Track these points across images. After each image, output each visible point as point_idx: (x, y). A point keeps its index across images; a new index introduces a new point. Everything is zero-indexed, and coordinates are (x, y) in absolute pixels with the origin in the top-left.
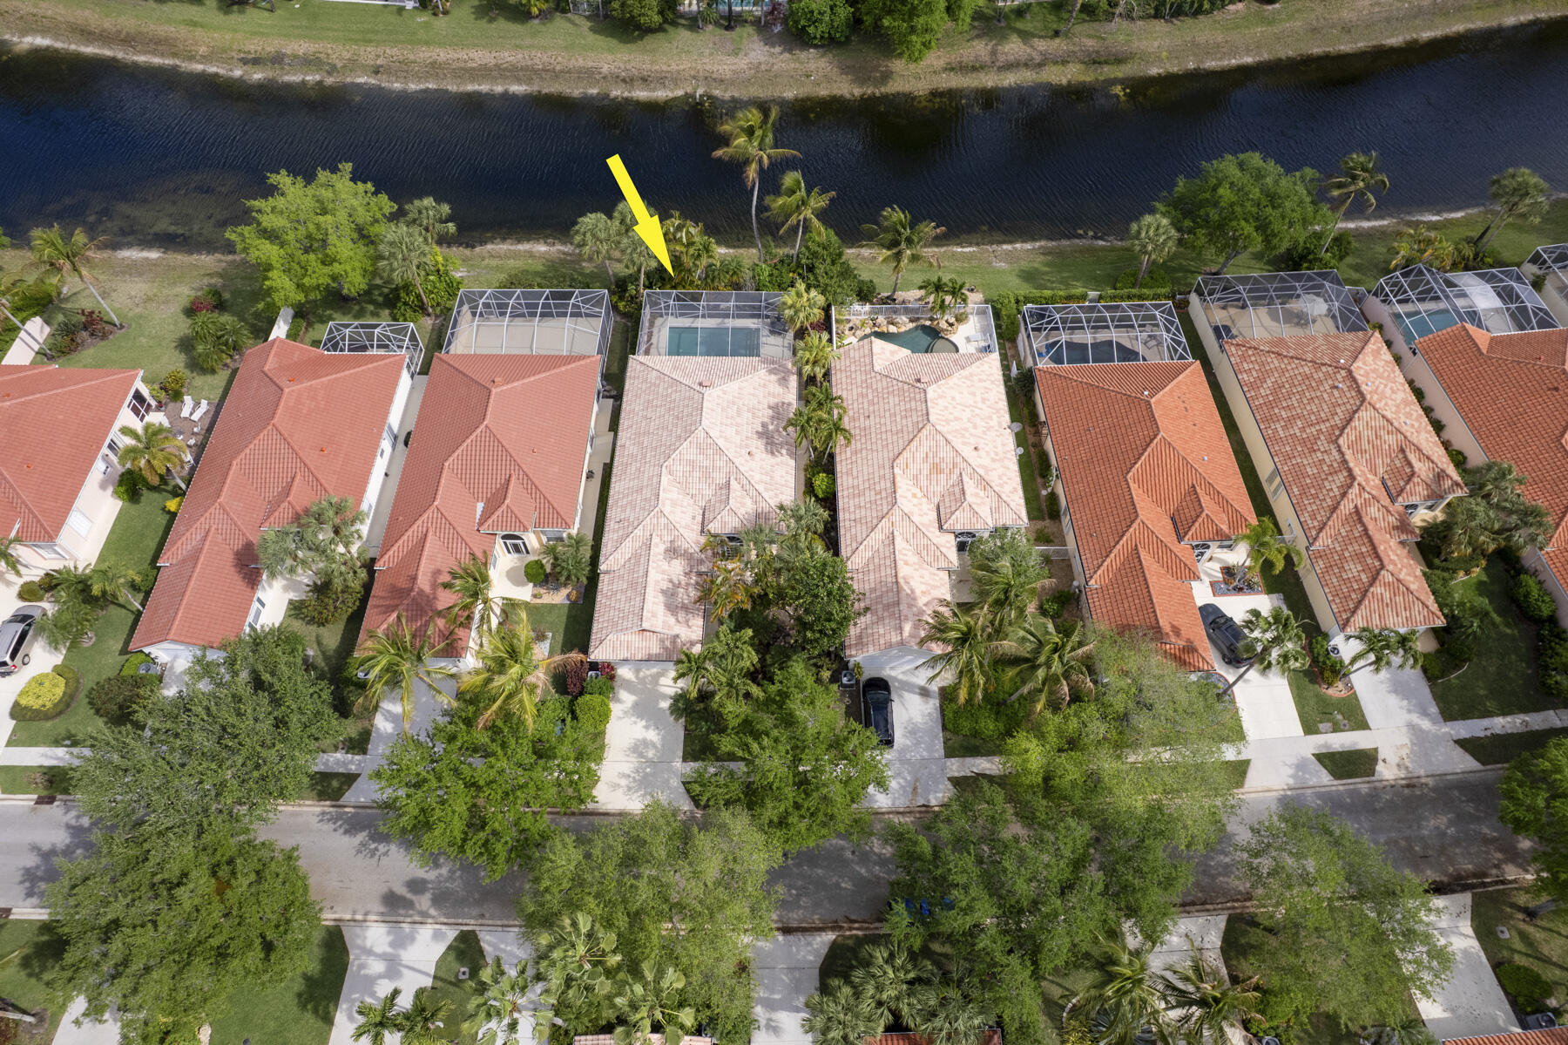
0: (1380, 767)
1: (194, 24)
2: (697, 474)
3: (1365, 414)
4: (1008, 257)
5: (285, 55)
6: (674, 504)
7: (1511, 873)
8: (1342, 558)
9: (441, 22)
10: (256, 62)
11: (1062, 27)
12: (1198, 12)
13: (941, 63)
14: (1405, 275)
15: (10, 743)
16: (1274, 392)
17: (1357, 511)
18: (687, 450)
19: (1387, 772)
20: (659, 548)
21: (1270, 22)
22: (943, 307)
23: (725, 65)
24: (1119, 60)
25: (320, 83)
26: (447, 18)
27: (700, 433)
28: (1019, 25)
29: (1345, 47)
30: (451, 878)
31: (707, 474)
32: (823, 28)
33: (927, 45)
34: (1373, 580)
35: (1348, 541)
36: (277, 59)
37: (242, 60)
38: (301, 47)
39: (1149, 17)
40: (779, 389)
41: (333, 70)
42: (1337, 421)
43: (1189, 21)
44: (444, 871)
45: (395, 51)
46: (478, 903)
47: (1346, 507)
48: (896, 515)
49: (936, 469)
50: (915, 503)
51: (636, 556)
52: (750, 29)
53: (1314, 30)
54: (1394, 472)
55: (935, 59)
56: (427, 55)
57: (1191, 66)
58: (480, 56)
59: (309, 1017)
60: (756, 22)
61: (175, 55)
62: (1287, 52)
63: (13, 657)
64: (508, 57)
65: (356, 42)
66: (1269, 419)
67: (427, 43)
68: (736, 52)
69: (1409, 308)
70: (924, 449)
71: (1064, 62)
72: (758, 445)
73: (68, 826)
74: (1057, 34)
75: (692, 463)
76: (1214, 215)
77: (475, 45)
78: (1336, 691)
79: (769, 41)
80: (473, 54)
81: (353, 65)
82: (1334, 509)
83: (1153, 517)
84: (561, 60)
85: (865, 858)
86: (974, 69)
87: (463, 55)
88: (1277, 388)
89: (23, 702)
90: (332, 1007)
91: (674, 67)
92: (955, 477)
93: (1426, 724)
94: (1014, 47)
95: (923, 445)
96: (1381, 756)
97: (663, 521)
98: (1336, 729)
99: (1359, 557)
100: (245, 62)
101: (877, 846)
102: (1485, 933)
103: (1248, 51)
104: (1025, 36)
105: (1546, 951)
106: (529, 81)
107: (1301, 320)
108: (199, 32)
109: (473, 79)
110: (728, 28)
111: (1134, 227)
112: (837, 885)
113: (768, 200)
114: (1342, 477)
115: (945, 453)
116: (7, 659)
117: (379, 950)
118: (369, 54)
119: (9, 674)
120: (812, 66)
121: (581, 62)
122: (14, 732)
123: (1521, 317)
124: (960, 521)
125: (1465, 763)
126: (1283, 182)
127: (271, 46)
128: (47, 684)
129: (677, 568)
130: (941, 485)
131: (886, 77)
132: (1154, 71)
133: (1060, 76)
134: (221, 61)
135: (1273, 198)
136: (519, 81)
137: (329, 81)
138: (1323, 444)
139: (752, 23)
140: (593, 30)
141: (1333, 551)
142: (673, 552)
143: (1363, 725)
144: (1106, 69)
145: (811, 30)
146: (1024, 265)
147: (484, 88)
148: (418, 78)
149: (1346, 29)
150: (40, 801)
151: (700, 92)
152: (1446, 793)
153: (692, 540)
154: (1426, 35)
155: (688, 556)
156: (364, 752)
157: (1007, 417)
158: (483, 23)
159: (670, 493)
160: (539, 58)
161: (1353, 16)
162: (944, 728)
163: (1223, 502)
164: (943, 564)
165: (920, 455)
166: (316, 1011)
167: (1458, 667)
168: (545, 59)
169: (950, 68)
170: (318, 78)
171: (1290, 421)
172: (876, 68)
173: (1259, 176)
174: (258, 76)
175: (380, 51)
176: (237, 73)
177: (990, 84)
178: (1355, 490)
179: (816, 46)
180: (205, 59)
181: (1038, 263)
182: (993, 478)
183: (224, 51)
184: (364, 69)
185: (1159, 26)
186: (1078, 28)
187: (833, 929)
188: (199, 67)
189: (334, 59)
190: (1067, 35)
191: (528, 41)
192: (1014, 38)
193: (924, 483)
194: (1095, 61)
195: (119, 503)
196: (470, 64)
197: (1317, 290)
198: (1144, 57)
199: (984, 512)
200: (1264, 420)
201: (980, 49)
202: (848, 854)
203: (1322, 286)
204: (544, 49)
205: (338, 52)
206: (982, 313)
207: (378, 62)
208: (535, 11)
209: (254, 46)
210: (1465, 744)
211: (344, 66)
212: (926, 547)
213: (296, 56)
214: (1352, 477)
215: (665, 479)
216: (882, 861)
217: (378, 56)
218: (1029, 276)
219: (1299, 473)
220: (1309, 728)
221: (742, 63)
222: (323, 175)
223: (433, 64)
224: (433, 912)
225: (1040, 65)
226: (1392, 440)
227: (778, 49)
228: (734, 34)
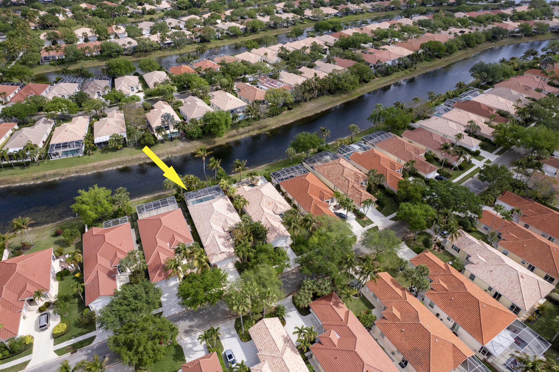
0: (379, 228)
1: (13, 174)
2: (218, 220)
3: (345, 169)
4: (260, 168)
5: (46, 175)
6: (216, 227)
7: (409, 236)
8: (354, 195)
9: (92, 157)
10: (37, 179)
11: (250, 123)
12: (278, 114)
13: (226, 137)
14: (341, 147)
15: (54, 345)
16: (327, 172)
17: (353, 186)
18: (213, 216)
19: (380, 228)
20: (216, 237)
21: (293, 113)
22: (253, 179)
23: (174, 149)
24: (266, 127)
25: (60, 179)
26: (93, 155)
27: (215, 212)
28: (240, 125)
29: (310, 115)
30: (199, 322)
31: (220, 220)
32: (197, 135)
33: (223, 133)
34: (361, 196)
35: (354, 191)
36: (44, 176)
37: (32, 179)
38: (52, 172)
39: (268, 117)
40: (226, 201)
41: (63, 175)
42: (341, 172)
43: (276, 117)
44: (196, 321)
45: (81, 166)
46: (208, 323)
47: (350, 186)
48: (265, 214)
49: (269, 204)
50: (268, 211)
51: (212, 240)
52: (177, 140)
53: (302, 113)
54: (356, 178)
55: (225, 136)
56: (91, 165)
57: (281, 125)
58: (106, 162)
59: (179, 362)
60: (178, 138)
61: (8, 184)
62: (299, 118)
63: (47, 323)
64: (114, 160)
65: (68, 167)
66: (329, 177)
67: (90, 162)
68: (176, 145)
69: (347, 153)
70: (265, 200)
71: (254, 130)
72: (228, 212)
73: (85, 355)
74: (249, 125)
75: (216, 219)
76: (301, 145)
77: (104, 160)
78: (365, 219)
79: (183, 141)
80: (104, 162)
81: (69, 172)
82: (348, 187)
83: (316, 198)
84: (130, 158)
85: (291, 280)
86: (234, 136)
87: (101, 162)
88: (328, 171)
89: (55, 332)
90: (183, 358)
91: (161, 152)
92: (274, 204)
93: (383, 219)
94: (241, 130)
95: (264, 200)
96: (378, 226)
97: (215, 231)
98: (368, 225)
99: (357, 193)
100: (34, 179)
101: (291, 277)
102: (409, 246)
103: (291, 119)
104: (243, 127)
105: (419, 244)
106: (123, 164)
107: (326, 161)
108: (15, 176)
109: (106, 167)
110: (172, 141)
111: (286, 151)
112: (288, 287)
113: (207, 165)
114: (347, 181)
115: (269, 200)
116: (46, 323)
117: (189, 342)
118: (73, 169)
119: (47, 328)
120: (196, 144)
121: (135, 157)
122: (54, 342)
123: (365, 149)
124: (279, 211)
125: (393, 222)
126: (312, 135)
127: (41, 174)
128: (60, 326)
129: (222, 240)
130: (271, 206)
131: (215, 142)
132: (273, 128)
133: (255, 133)
134: (25, 181)
135: (311, 138)
136: (120, 165)
137: (63, 178)
138: (341, 177)
139: (177, 138)
140: (136, 149)
141: (352, 194)
142: (220, 237)
143: (373, 223)
144: (263, 129)
145: (194, 136)
146: (265, 168)
147: (111, 169)
148: (90, 171)
149: (308, 112)
150: (72, 353)
151: (170, 156)
152: (392, 228)
153: (223, 233)
154: (324, 110)
155: (223, 237)
156: (162, 307)
157: (278, 192)
158: (104, 154)
159: (214, 226)
160: (124, 158)
161: (308, 109)
162: (294, 251)
163: (328, 192)
164: (279, 221)
165: (265, 202)
166: (180, 360)
167: (384, 208)
168: (125, 158)
169: (229, 137)
170: (59, 178)
171: (333, 176)
172: (212, 141)
173: (306, 135)
174: (39, 182)
175: (76, 167)
176: (32, 183)
177: (239, 138)
178: (350, 182)
179: (195, 140)
180: (19, 182)
181: (268, 167)
182: (281, 202)
183: (25, 178)
184: (73, 173)
185: (270, 118)
186: (253, 123)
187: (291, 294)
188: (18, 184)
189: (62, 172)
190: (252, 125)
191: (119, 155)
192: (240, 128)
193: (268, 207)
194: (260, 128)
195: (57, 283)
196: (104, 164)
197: (326, 155)
198: (270, 125)
199: (283, 208)
200: (328, 177)
201: (234, 132)
202: (287, 281)
203: (327, 153)
204: (124, 156)
205: (63, 170)
206: (261, 178)
207: (77, 170)
208: (119, 148)
209: (35, 175)
210: (391, 219)
211: (66, 173)
212: (274, 218)
213: (50, 174)
214: (349, 180)
215: (211, 223)
216: (294, 279)
217: (76, 169)
218: (267, 170)
219: (339, 184)
220: (364, 227)
221: (178, 147)
222: (91, 188)
223: (94, 166)
224: (198, 330)
225: (249, 132)
226: (352, 172)
227: (186, 143)
228: (173, 142)
